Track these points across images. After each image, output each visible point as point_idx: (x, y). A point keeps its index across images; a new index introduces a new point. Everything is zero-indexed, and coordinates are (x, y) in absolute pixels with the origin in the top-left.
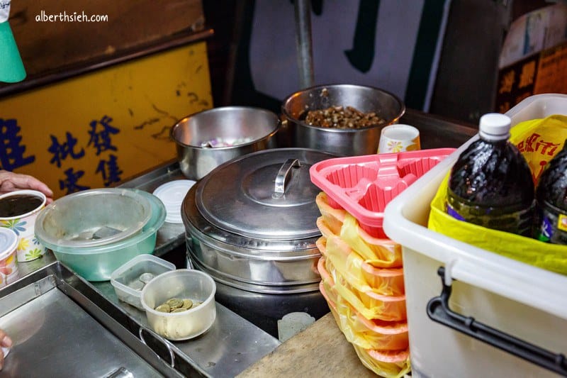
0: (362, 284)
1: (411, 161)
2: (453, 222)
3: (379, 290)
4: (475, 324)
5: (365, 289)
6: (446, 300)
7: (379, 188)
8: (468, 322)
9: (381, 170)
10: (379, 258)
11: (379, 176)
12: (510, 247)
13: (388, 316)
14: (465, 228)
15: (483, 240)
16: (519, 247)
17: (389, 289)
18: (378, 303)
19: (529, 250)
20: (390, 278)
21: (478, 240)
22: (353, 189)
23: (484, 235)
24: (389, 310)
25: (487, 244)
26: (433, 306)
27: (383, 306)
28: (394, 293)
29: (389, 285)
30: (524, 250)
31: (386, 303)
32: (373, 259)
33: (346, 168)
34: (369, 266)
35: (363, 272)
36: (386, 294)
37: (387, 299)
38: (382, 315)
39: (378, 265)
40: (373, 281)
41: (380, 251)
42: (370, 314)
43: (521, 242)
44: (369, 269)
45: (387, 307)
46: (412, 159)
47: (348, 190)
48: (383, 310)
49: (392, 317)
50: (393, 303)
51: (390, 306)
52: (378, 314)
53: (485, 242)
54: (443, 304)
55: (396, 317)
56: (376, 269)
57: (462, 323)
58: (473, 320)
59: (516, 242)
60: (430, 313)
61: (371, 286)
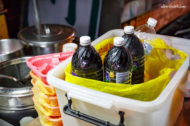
0: (45, 103)
1: (65, 56)
2: (71, 77)
3: (51, 105)
4: (79, 113)
5: (46, 105)
6: (70, 106)
7: (51, 66)
8: (77, 113)
9: (53, 59)
10: (50, 93)
11: (52, 62)
12: (92, 84)
13: (54, 114)
14: (76, 78)
15: (82, 82)
16: (95, 84)
17: (54, 104)
18: (50, 109)
19: (98, 85)
20: (53, 99)
21: (80, 82)
22: (41, 67)
23: (82, 81)
24: (54, 112)
25: (84, 84)
26: (66, 108)
27: (52, 111)
28: (56, 105)
29: (53, 102)
30: (97, 85)
31: (53, 109)
32: (47, 93)
33: (41, 60)
34: (46, 96)
35: (44, 98)
36: (53, 106)
37: (53, 107)
38: (53, 114)
39: (50, 95)
40: (48, 101)
41: (49, 89)
42: (49, 114)
43: (96, 82)
44: (46, 97)
45: (54, 111)
46: (66, 55)
47: (39, 68)
48: (52, 112)
49: (56, 114)
50: (55, 109)
51: (55, 110)
52: (51, 114)
53: (83, 83)
54: (69, 107)
55: (57, 114)
56: (49, 97)
57: (75, 113)
58: (79, 112)
59: (94, 82)
60: (64, 111)
61: (48, 103)
